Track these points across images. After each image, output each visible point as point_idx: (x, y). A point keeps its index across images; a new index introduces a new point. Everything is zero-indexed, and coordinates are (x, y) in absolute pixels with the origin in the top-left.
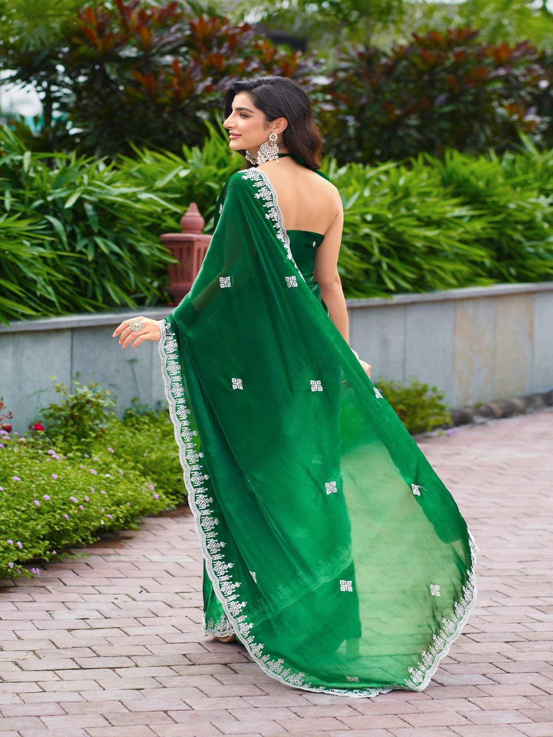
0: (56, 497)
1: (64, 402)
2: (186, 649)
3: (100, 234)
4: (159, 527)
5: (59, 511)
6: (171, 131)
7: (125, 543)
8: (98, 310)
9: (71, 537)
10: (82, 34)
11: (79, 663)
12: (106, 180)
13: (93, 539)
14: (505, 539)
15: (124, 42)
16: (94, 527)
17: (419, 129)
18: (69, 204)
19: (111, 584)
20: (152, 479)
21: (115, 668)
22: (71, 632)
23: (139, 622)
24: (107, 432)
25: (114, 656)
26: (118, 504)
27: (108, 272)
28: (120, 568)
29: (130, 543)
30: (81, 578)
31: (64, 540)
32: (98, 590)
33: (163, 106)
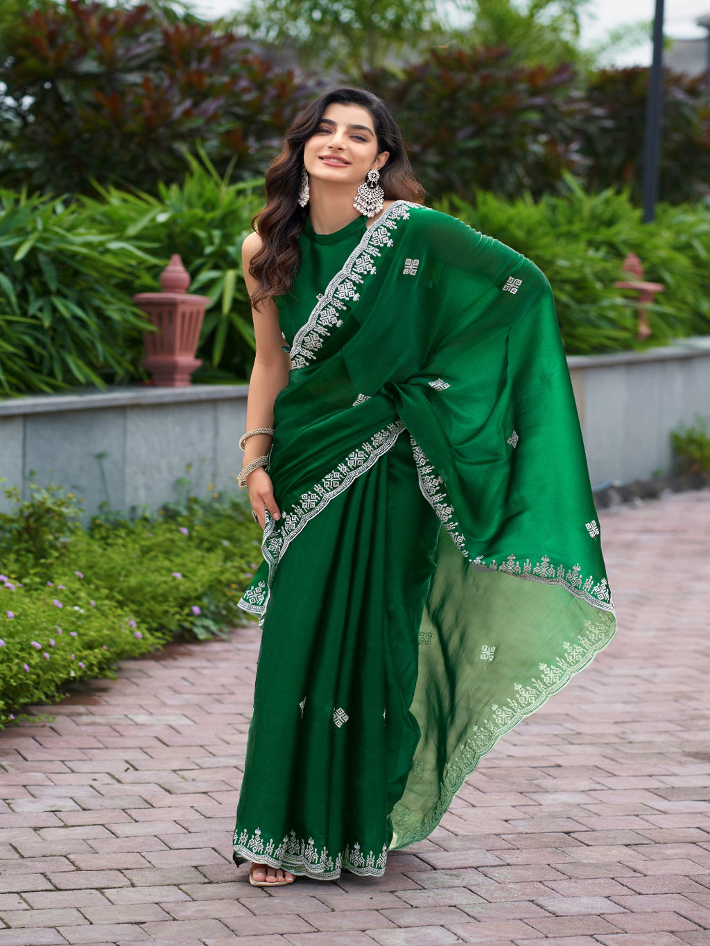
0: (11, 640)
1: (17, 511)
2: (199, 858)
3: (59, 293)
4: (140, 674)
5: (16, 661)
6: (141, 166)
7: (99, 696)
8: (57, 390)
9: (31, 693)
10: (29, 44)
11: (53, 881)
12: (66, 224)
13: (60, 696)
14: (591, 691)
15: (82, 53)
16: (61, 678)
17: (438, 167)
18: (20, 255)
19: (86, 758)
20: (132, 611)
21: (104, 888)
22: (38, 832)
23: (130, 816)
24: (71, 549)
25: (101, 870)
26: (90, 646)
27: (69, 341)
28: (96, 734)
29: (105, 697)
30: (46, 750)
31: (23, 697)
32: (69, 766)
33: (132, 135)
